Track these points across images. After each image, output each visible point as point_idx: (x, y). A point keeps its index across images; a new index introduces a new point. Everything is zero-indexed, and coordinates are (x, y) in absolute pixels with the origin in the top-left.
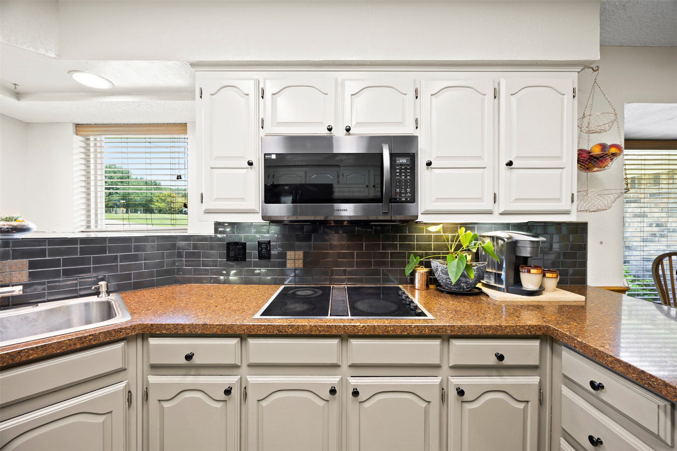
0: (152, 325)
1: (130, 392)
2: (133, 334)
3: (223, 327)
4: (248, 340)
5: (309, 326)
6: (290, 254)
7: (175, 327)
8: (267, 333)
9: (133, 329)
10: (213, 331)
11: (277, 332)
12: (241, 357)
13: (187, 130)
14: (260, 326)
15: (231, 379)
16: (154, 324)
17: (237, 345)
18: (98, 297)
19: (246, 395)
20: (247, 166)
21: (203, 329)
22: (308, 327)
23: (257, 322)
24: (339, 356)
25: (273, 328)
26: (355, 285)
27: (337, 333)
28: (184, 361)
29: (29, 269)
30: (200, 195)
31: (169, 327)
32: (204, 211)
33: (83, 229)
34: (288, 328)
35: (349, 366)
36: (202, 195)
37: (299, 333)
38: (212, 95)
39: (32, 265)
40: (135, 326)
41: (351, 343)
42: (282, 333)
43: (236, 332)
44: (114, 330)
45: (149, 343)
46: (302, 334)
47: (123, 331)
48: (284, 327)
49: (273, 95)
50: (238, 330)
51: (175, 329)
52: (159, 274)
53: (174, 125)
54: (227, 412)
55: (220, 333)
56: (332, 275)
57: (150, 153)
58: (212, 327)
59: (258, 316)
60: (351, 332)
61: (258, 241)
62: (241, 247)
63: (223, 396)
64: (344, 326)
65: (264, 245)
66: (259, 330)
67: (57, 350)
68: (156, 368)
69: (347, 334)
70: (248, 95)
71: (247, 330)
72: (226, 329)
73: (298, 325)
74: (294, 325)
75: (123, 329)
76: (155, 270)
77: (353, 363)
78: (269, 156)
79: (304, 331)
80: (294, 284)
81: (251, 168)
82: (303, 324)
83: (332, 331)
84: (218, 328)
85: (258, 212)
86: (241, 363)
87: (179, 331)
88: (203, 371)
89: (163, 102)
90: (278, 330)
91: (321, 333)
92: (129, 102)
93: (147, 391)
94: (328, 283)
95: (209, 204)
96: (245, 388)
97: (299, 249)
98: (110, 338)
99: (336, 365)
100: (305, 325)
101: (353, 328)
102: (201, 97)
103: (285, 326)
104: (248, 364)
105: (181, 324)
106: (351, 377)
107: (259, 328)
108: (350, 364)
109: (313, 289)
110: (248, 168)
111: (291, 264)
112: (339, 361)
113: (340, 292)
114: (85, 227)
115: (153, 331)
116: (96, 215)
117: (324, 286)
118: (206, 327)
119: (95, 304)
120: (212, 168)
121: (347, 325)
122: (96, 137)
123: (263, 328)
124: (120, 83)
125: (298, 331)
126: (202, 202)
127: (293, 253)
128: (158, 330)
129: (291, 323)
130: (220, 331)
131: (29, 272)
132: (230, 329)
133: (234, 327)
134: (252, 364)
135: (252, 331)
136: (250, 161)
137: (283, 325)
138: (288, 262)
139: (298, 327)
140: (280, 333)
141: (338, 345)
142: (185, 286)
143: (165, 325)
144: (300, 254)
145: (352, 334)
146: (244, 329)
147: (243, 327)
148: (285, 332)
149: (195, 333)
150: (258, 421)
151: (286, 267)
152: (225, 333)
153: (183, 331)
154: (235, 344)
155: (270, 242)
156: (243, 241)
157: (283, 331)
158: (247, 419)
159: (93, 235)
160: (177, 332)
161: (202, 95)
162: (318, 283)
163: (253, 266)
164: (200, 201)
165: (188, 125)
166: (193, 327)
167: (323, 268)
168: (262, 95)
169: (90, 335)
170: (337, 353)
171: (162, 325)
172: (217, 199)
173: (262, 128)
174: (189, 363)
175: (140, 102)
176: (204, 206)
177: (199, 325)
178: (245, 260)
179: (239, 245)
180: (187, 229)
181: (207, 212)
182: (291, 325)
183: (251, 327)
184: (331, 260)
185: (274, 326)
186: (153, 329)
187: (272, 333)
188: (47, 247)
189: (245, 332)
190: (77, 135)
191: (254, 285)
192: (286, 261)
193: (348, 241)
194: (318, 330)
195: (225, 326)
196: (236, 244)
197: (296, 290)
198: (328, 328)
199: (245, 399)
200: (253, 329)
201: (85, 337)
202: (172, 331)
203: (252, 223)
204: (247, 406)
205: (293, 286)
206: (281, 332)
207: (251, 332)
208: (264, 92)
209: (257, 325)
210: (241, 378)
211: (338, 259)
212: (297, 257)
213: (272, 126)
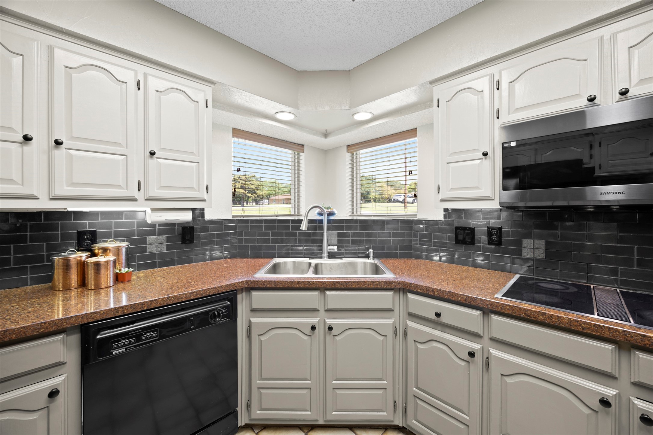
0: (410, 283)
1: (396, 327)
2: (399, 287)
3: (466, 297)
4: (490, 316)
5: (567, 319)
6: (527, 243)
7: (427, 288)
8: (512, 314)
9: (399, 284)
10: (457, 299)
11: (524, 315)
12: (483, 329)
13: (417, 133)
14: (504, 305)
15: (473, 345)
16: (412, 283)
17: (479, 316)
18: (369, 259)
19: (489, 365)
20: (482, 156)
21: (449, 295)
22: (565, 319)
23: (500, 301)
24: (615, 366)
25: (519, 310)
26: (636, 290)
27: (612, 337)
28: (433, 317)
29: (338, 237)
30: (437, 186)
31: (422, 288)
32: (441, 199)
33: (350, 214)
34: (538, 314)
35: (632, 383)
36: (439, 187)
37: (552, 323)
38: (447, 102)
39: (339, 235)
40: (400, 281)
41: (636, 358)
42: (531, 318)
43: (479, 305)
44: (389, 281)
45: (408, 296)
46: (556, 324)
47: (394, 283)
48: (533, 313)
49: (510, 83)
50: (481, 303)
51: (427, 290)
52: (402, 248)
53: (407, 131)
54: (469, 372)
55: (464, 302)
56: (590, 272)
57: (389, 157)
58: (457, 295)
59: (499, 296)
60: (637, 342)
61: (488, 227)
62: (469, 231)
63: (466, 357)
64: (624, 331)
65: (495, 231)
66: (503, 308)
67: (363, 286)
68: (413, 316)
69: (630, 342)
70: (482, 91)
71: (490, 306)
72: (470, 300)
73: (552, 314)
74: (546, 314)
75: (393, 282)
76: (399, 245)
77: (640, 381)
78: (508, 145)
79: (560, 323)
80: (533, 275)
81: (486, 159)
82: (559, 315)
83: (604, 333)
84: (462, 297)
85: (493, 198)
86: (483, 334)
87: (430, 292)
88: (447, 330)
89: (403, 117)
90: (525, 314)
91: (586, 331)
92: (381, 123)
93: (406, 330)
94: (585, 281)
95: (444, 194)
96: (487, 358)
97: (540, 237)
98: (387, 286)
99: (609, 374)
100: (561, 317)
101: (640, 337)
102: (438, 106)
103: (534, 311)
104: (491, 337)
105: (432, 288)
106: (637, 398)
107: (503, 306)
108: (634, 381)
109: (563, 285)
110: (482, 159)
111: (528, 253)
112: (615, 370)
113: (609, 294)
114: (351, 213)
115: (411, 288)
116: (357, 204)
117: (578, 283)
118: (452, 294)
119: (368, 263)
120: (447, 163)
121: (630, 332)
122: (357, 152)
123: (508, 307)
124: (377, 112)
125: (552, 321)
126: (439, 193)
127: (530, 241)
128: (415, 288)
129: (541, 310)
130: (464, 300)
131: (338, 239)
132: (474, 301)
133: (477, 300)
134: (495, 339)
135: (496, 308)
136: (485, 152)
137: (532, 310)
138: (524, 250)
139: (551, 317)
140: (528, 318)
141: (614, 352)
142: (420, 260)
143: (419, 285)
144: (541, 243)
145: (640, 344)
146: (488, 304)
147: (486, 302)
148: (534, 318)
149: (442, 297)
150: (501, 394)
151: (522, 256)
152: (468, 303)
153: (433, 293)
154: (478, 315)
155: (502, 229)
156: (471, 226)
157: (532, 316)
158: (490, 387)
159: (355, 218)
160: (429, 293)
161: (439, 104)
162: (569, 279)
163: (482, 251)
164: (437, 191)
165: (418, 129)
166: (441, 292)
167: (576, 263)
168: (498, 87)
169: (377, 281)
170: (612, 360)
171: (418, 285)
172: (453, 189)
173: (498, 118)
174: (437, 320)
175: (388, 121)
176: (441, 196)
177: (445, 291)
178: (473, 244)
179: (468, 230)
180: (417, 215)
181: (443, 200)
182: (543, 312)
183: (494, 304)
184: (590, 253)
185: (520, 309)
186: (411, 287)
187: (519, 315)
188: (345, 225)
189: (488, 307)
190: (348, 152)
191: (483, 269)
192: (522, 249)
193: (620, 232)
194: (580, 326)
195: (469, 297)
196: (464, 229)
197: (538, 281)
198: (597, 328)
199: (487, 368)
200: (496, 306)
201: (375, 282)
202: (425, 291)
203: (481, 209)
204: (490, 375)
205: (531, 276)
206: (529, 316)
207: (494, 308)
208: (500, 83)
209: (501, 303)
210: (483, 347)
211: (603, 253)
212: (535, 246)
213: (509, 114)
